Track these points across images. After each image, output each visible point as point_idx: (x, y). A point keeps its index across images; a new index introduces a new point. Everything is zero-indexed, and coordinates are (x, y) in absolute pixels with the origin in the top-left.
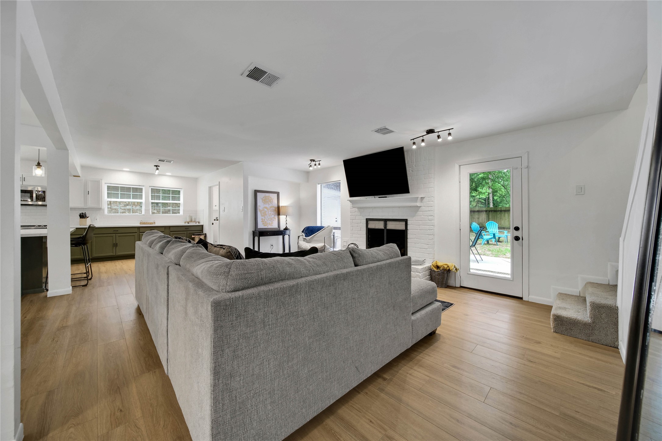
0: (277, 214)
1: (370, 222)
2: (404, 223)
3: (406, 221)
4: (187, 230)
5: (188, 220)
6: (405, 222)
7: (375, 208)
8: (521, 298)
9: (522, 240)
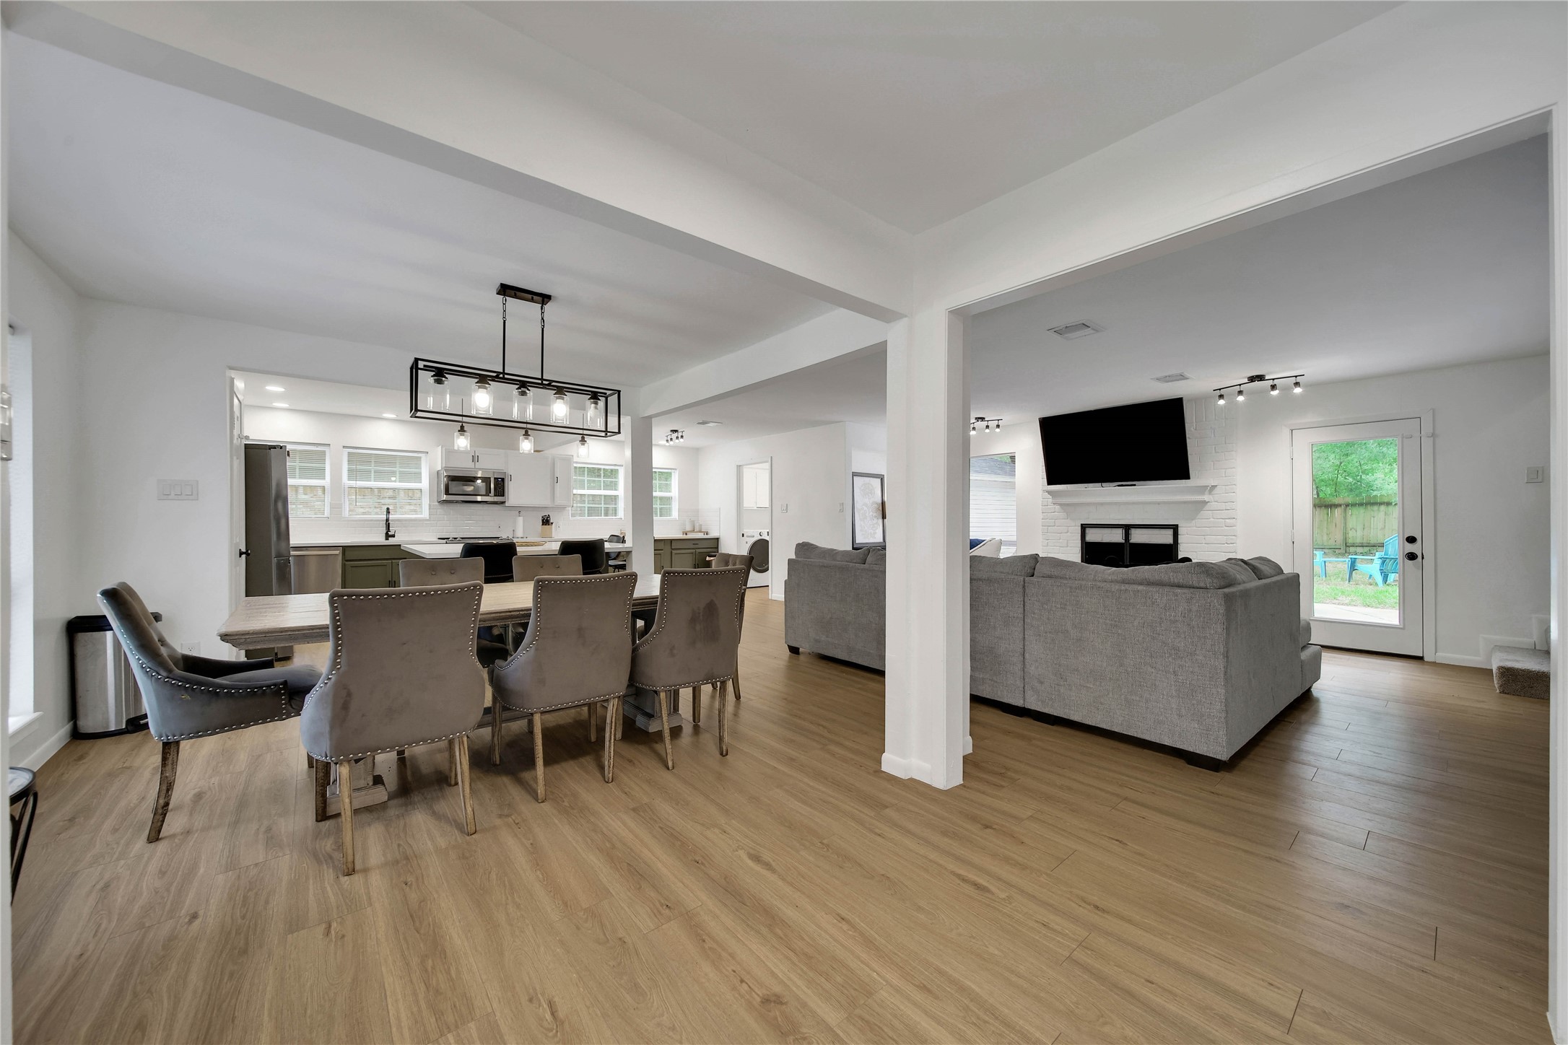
0: (881, 516)
1: (1088, 531)
2: (1170, 532)
3: (1175, 528)
4: (696, 546)
5: (688, 528)
6: (1172, 530)
7: (1102, 504)
8: (1420, 659)
9: (1423, 558)
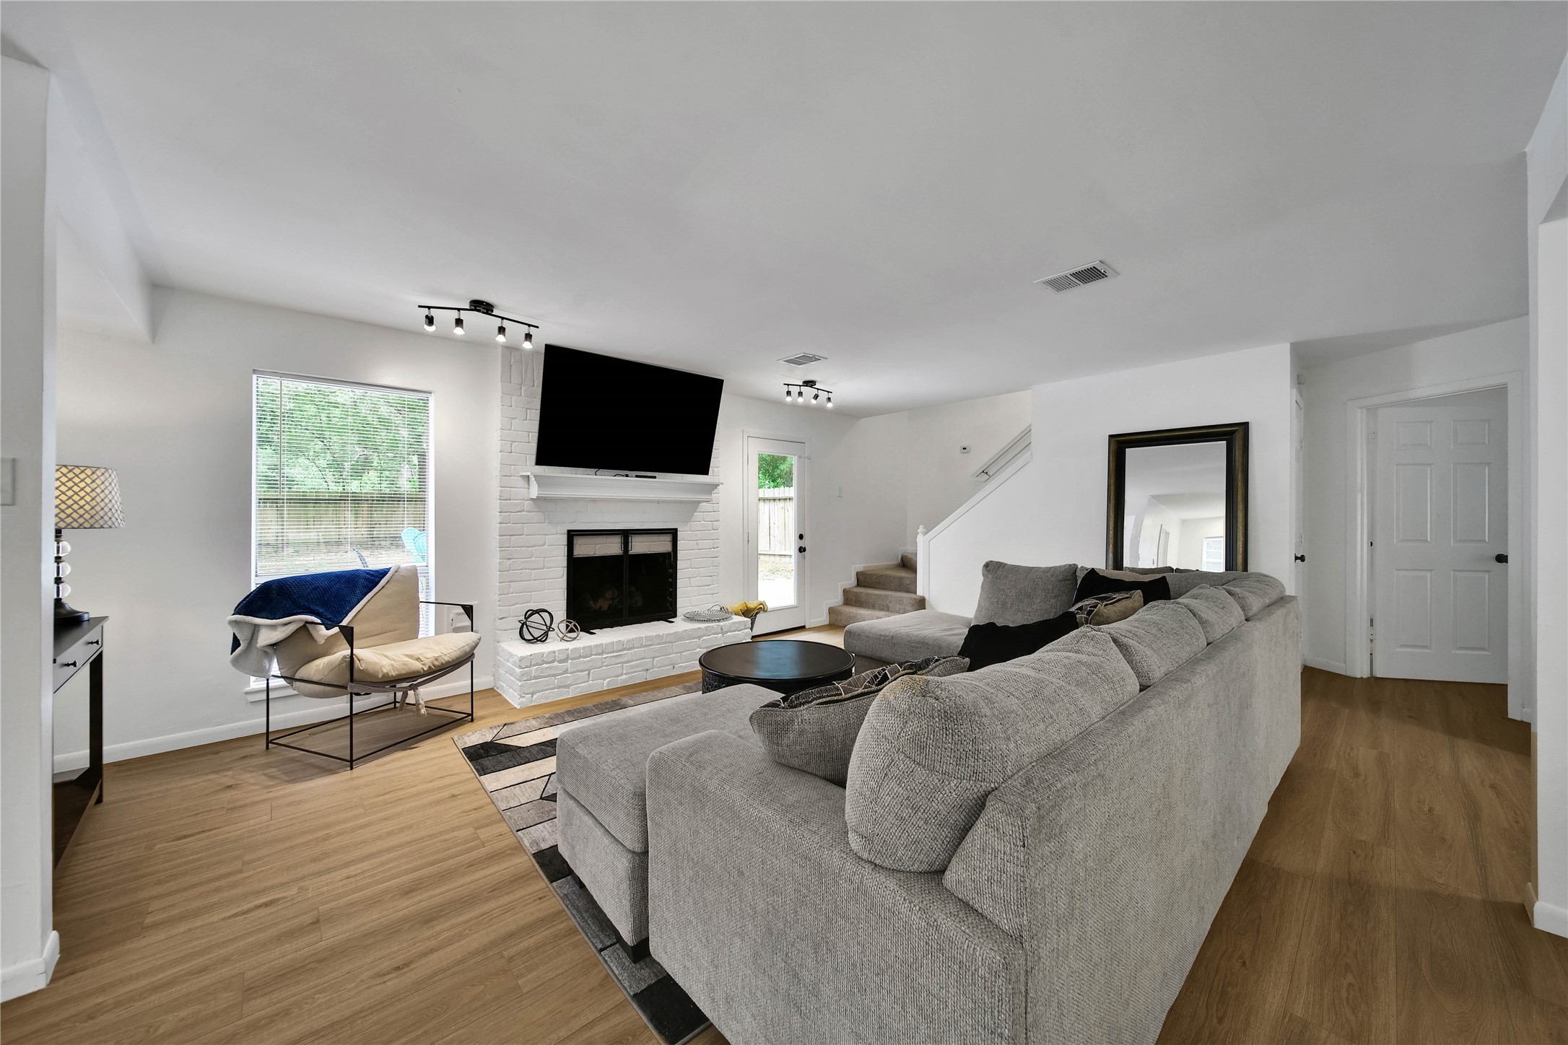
1: (579, 541)
2: (668, 538)
3: (673, 533)
6: (669, 535)
7: (595, 501)
8: (805, 627)
9: (806, 551)
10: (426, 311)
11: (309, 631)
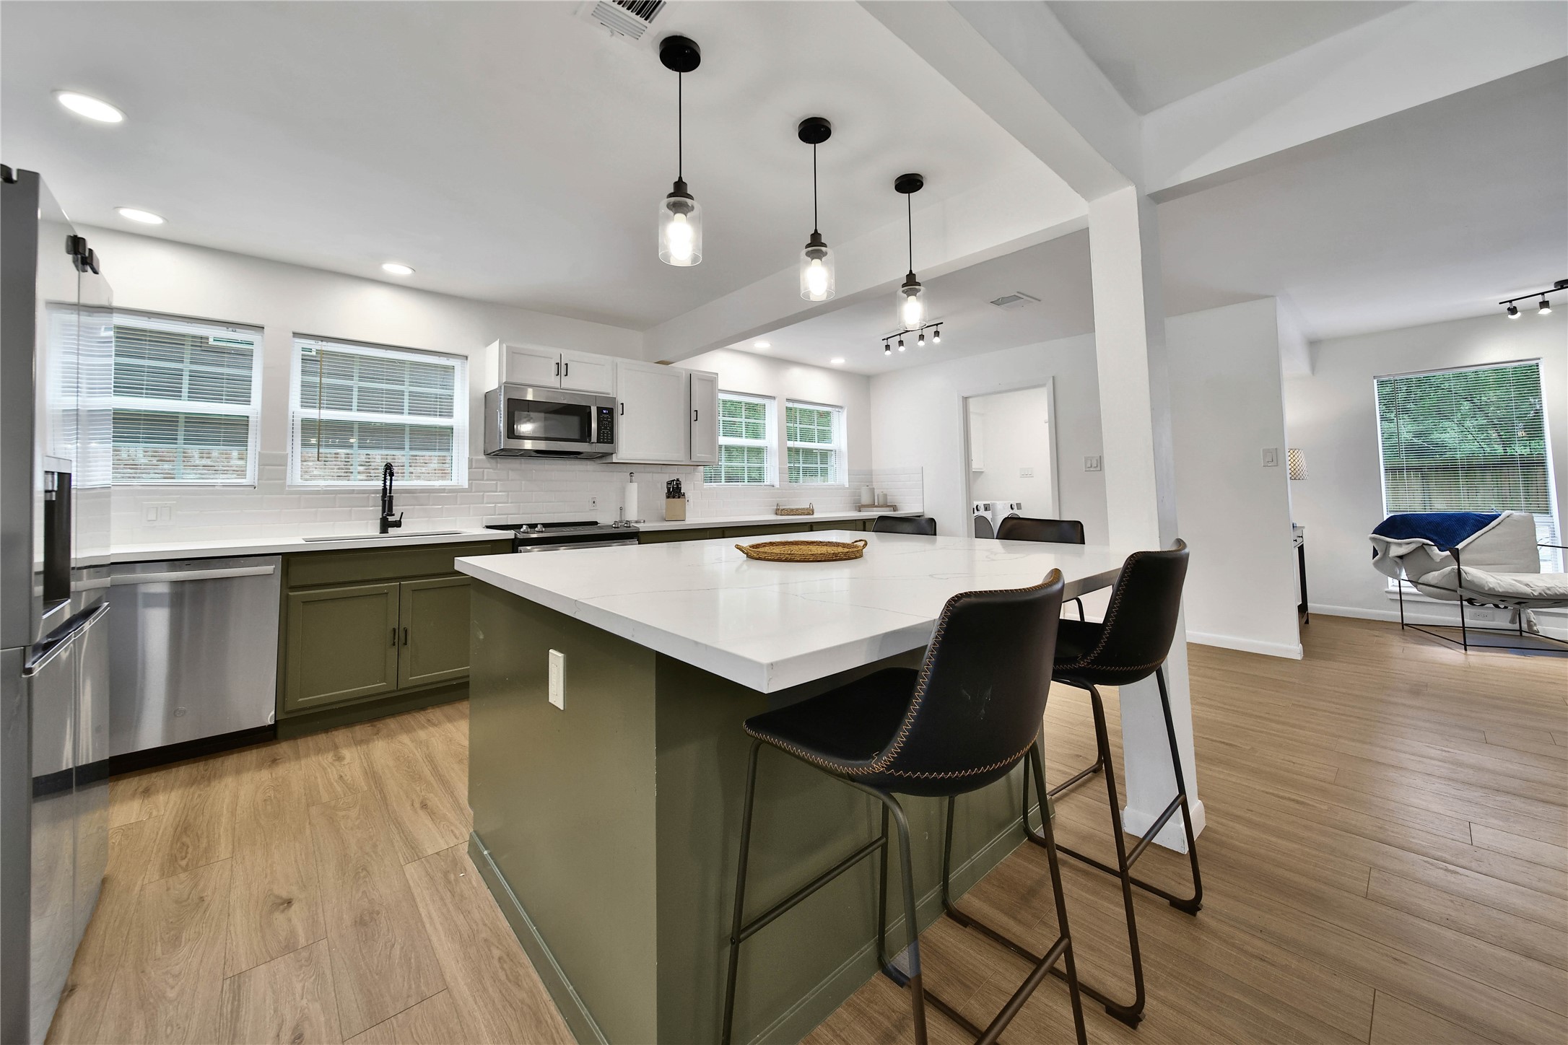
5: (865, 501)
10: (1508, 305)
11: (1426, 551)
